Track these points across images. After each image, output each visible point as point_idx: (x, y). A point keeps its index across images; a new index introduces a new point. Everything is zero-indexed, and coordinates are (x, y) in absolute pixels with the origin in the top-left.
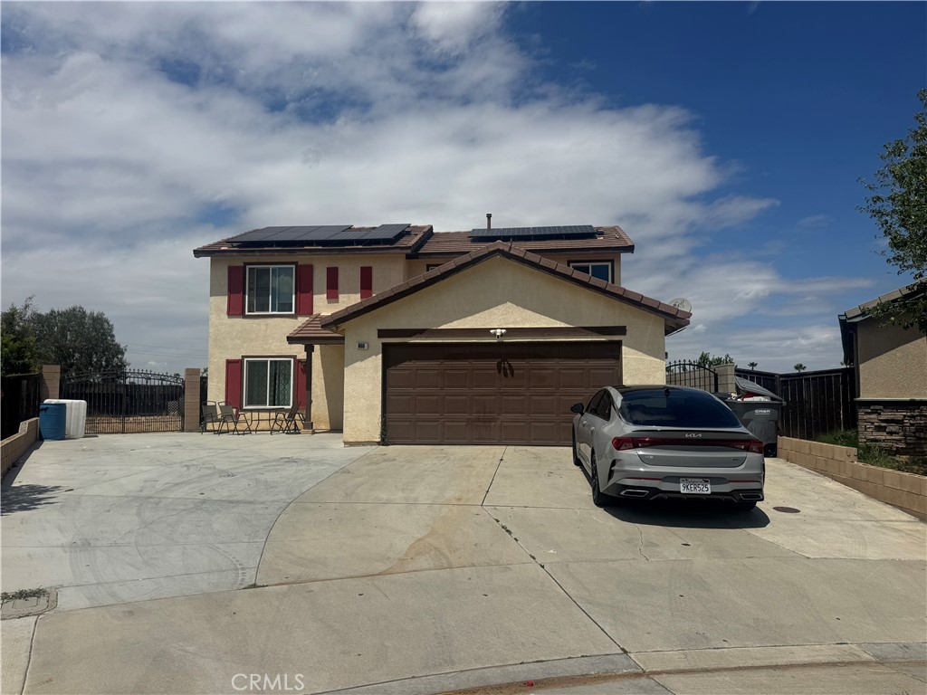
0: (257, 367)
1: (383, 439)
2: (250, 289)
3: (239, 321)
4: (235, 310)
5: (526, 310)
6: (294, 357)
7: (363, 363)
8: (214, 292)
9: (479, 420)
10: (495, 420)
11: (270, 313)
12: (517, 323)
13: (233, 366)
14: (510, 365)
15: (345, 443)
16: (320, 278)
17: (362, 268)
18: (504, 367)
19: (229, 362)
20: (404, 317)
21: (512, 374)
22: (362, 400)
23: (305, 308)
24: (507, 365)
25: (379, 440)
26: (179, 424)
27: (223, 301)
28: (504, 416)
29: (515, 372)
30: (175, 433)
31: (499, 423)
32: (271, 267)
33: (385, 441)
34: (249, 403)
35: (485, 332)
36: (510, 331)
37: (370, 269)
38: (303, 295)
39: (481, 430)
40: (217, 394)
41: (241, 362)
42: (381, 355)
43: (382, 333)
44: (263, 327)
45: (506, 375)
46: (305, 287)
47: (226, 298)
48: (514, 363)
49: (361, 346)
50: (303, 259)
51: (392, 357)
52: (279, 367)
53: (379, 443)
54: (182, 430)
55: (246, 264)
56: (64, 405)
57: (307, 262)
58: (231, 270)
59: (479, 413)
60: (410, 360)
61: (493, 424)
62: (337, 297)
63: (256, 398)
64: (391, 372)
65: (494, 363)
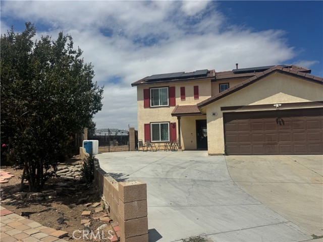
0: (155, 126)
1: (226, 153)
2: (152, 97)
3: (148, 110)
4: (147, 106)
5: (289, 96)
6: (169, 122)
7: (215, 121)
8: (138, 99)
9: (269, 144)
10: (276, 144)
11: (159, 106)
12: (286, 101)
13: (147, 126)
14: (282, 120)
15: (209, 154)
16: (178, 92)
17: (194, 87)
18: (280, 121)
19: (145, 125)
20: (233, 101)
21: (284, 124)
22: (215, 137)
23: (172, 103)
24: (281, 120)
25: (224, 153)
26: (128, 148)
27: (142, 102)
28: (280, 142)
29: (285, 123)
30: (127, 152)
31: (278, 145)
32: (159, 88)
33: (226, 154)
34: (153, 140)
35: (272, 106)
36: (283, 105)
37: (197, 87)
38: (172, 98)
39: (270, 148)
40: (141, 137)
41: (149, 125)
42: (222, 118)
43: (222, 109)
44: (157, 111)
45: (281, 124)
46: (172, 95)
47: (143, 101)
48: (284, 119)
49: (214, 114)
50: (171, 85)
51: (227, 118)
52: (164, 126)
53: (224, 155)
54: (129, 151)
55: (150, 88)
56: (92, 142)
57: (173, 86)
58: (145, 91)
59: (269, 141)
60: (235, 119)
61: (276, 145)
62: (185, 98)
63: (156, 138)
64: (226, 125)
65: (275, 119)
